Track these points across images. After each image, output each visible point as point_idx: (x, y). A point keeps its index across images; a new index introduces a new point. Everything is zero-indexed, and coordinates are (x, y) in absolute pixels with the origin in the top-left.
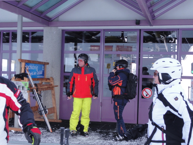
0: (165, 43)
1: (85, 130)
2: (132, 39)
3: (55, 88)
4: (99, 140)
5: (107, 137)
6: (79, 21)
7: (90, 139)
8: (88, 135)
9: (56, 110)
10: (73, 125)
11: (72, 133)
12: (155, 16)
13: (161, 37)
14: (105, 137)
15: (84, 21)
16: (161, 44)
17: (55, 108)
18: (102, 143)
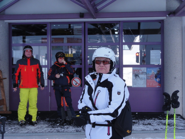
0: (111, 35)
1: (34, 120)
2: (79, 31)
3: (4, 80)
4: (47, 128)
5: (55, 125)
6: (26, 15)
7: (38, 128)
8: (37, 124)
9: (5, 102)
10: (22, 115)
11: (20, 123)
12: (97, 10)
13: (107, 29)
14: (54, 125)
15: (30, 14)
16: (107, 36)
17: (5, 100)
18: (50, 130)
